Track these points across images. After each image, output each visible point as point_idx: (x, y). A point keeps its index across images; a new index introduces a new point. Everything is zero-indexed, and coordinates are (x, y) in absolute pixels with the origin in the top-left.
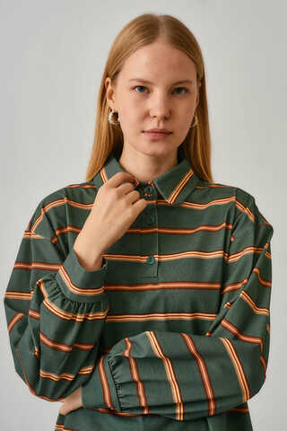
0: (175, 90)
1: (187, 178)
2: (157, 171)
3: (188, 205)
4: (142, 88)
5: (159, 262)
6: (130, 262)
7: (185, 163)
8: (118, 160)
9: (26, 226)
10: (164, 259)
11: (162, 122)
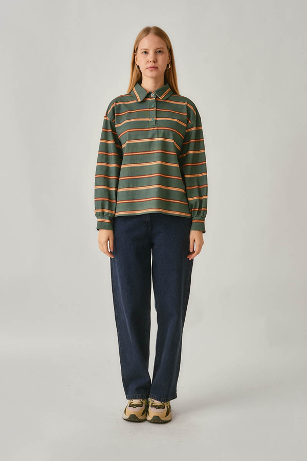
0: (158, 52)
1: (167, 91)
2: (156, 86)
3: (167, 101)
4: (146, 52)
5: (156, 120)
6: (144, 121)
7: (167, 85)
8: (140, 85)
9: (105, 114)
10: (158, 119)
11: (153, 64)
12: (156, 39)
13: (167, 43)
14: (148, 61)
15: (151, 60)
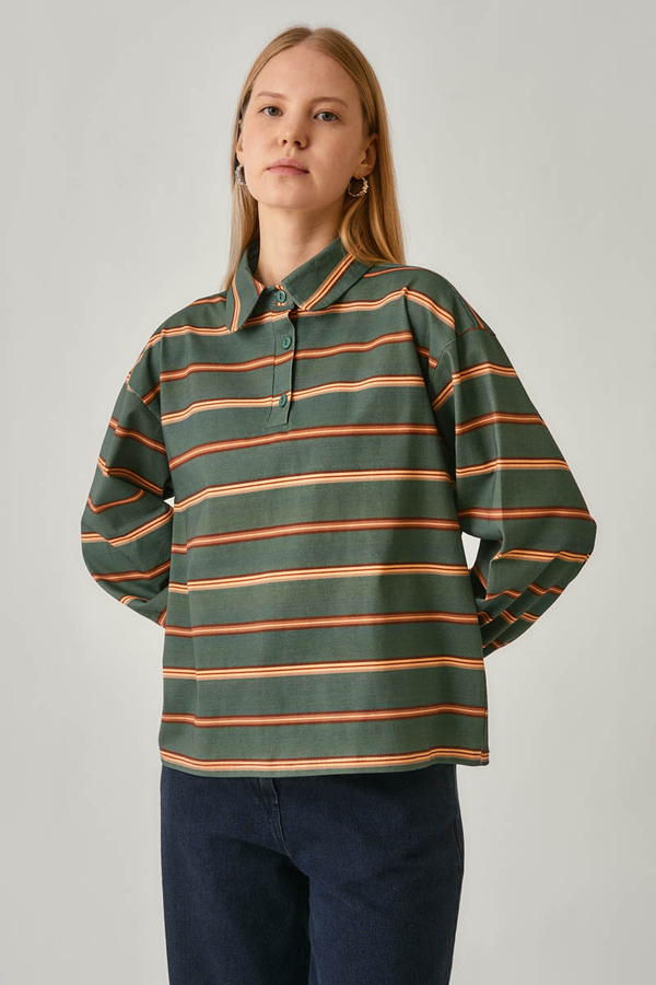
0: (319, 114)
4: (274, 110)
5: (292, 402)
10: (299, 396)
11: (293, 151)
12: (323, 64)
13: (361, 92)
14: (275, 143)
15: (288, 135)
